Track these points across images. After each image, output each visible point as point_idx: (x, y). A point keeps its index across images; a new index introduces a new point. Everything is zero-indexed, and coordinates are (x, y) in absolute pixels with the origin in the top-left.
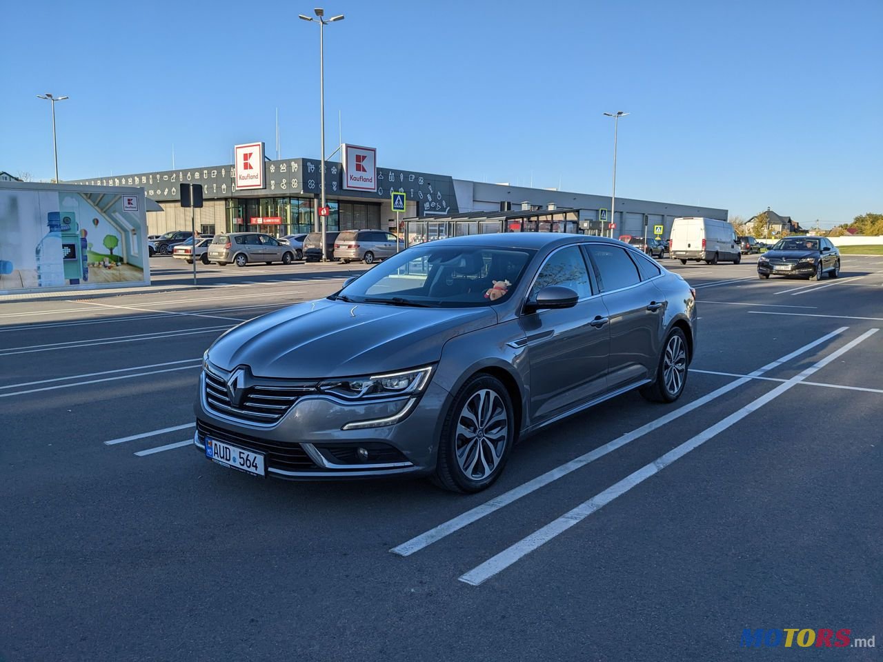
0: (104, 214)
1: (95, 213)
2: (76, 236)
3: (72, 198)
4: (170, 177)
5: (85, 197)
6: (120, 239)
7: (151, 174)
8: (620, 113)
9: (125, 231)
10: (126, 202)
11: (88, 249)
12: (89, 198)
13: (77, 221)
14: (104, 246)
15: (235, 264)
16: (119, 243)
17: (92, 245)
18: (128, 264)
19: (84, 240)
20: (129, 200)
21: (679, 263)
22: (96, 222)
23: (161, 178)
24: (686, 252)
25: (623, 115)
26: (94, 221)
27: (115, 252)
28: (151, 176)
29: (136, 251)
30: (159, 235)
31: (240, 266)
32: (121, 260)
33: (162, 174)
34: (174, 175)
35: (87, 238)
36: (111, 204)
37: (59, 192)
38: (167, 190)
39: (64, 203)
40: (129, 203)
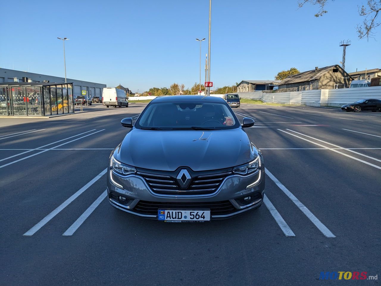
8: (65, 39)
21: (106, 107)
24: (110, 102)
25: (66, 39)
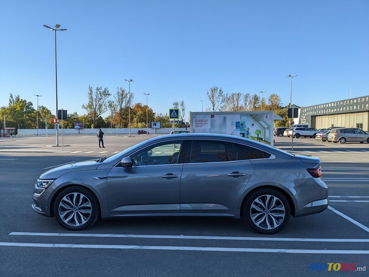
0: (256, 122)
1: (253, 121)
2: (245, 130)
3: (245, 116)
4: (343, 103)
5: (249, 115)
6: (262, 131)
7: (335, 102)
9: (264, 128)
10: (265, 117)
11: (249, 135)
12: (251, 116)
13: (246, 124)
14: (255, 134)
15: (339, 142)
16: (261, 133)
17: (251, 133)
18: (264, 141)
19: (248, 132)
20: (266, 116)
22: (253, 125)
23: (340, 103)
26: (252, 124)
27: (259, 136)
28: (335, 103)
29: (268, 136)
30: (326, 128)
31: (342, 143)
32: (262, 139)
33: (340, 101)
34: (345, 102)
35: (249, 131)
36: (259, 118)
37: (241, 115)
38: (342, 108)
39: (242, 118)
40: (266, 117)
